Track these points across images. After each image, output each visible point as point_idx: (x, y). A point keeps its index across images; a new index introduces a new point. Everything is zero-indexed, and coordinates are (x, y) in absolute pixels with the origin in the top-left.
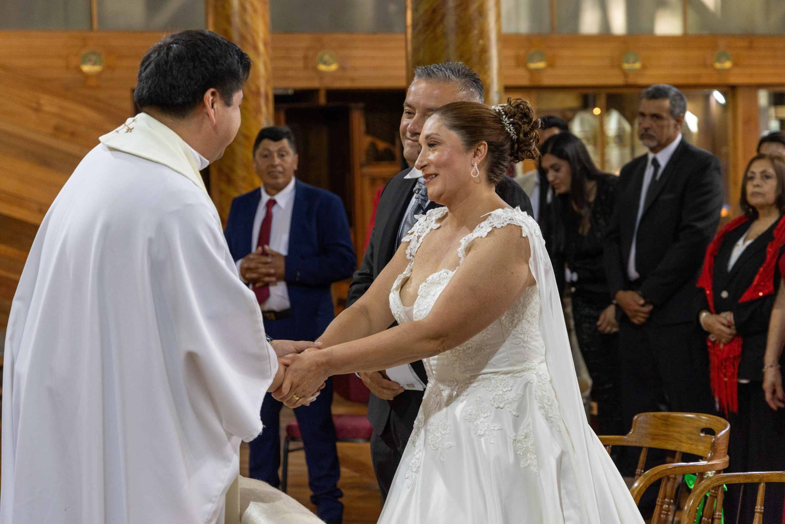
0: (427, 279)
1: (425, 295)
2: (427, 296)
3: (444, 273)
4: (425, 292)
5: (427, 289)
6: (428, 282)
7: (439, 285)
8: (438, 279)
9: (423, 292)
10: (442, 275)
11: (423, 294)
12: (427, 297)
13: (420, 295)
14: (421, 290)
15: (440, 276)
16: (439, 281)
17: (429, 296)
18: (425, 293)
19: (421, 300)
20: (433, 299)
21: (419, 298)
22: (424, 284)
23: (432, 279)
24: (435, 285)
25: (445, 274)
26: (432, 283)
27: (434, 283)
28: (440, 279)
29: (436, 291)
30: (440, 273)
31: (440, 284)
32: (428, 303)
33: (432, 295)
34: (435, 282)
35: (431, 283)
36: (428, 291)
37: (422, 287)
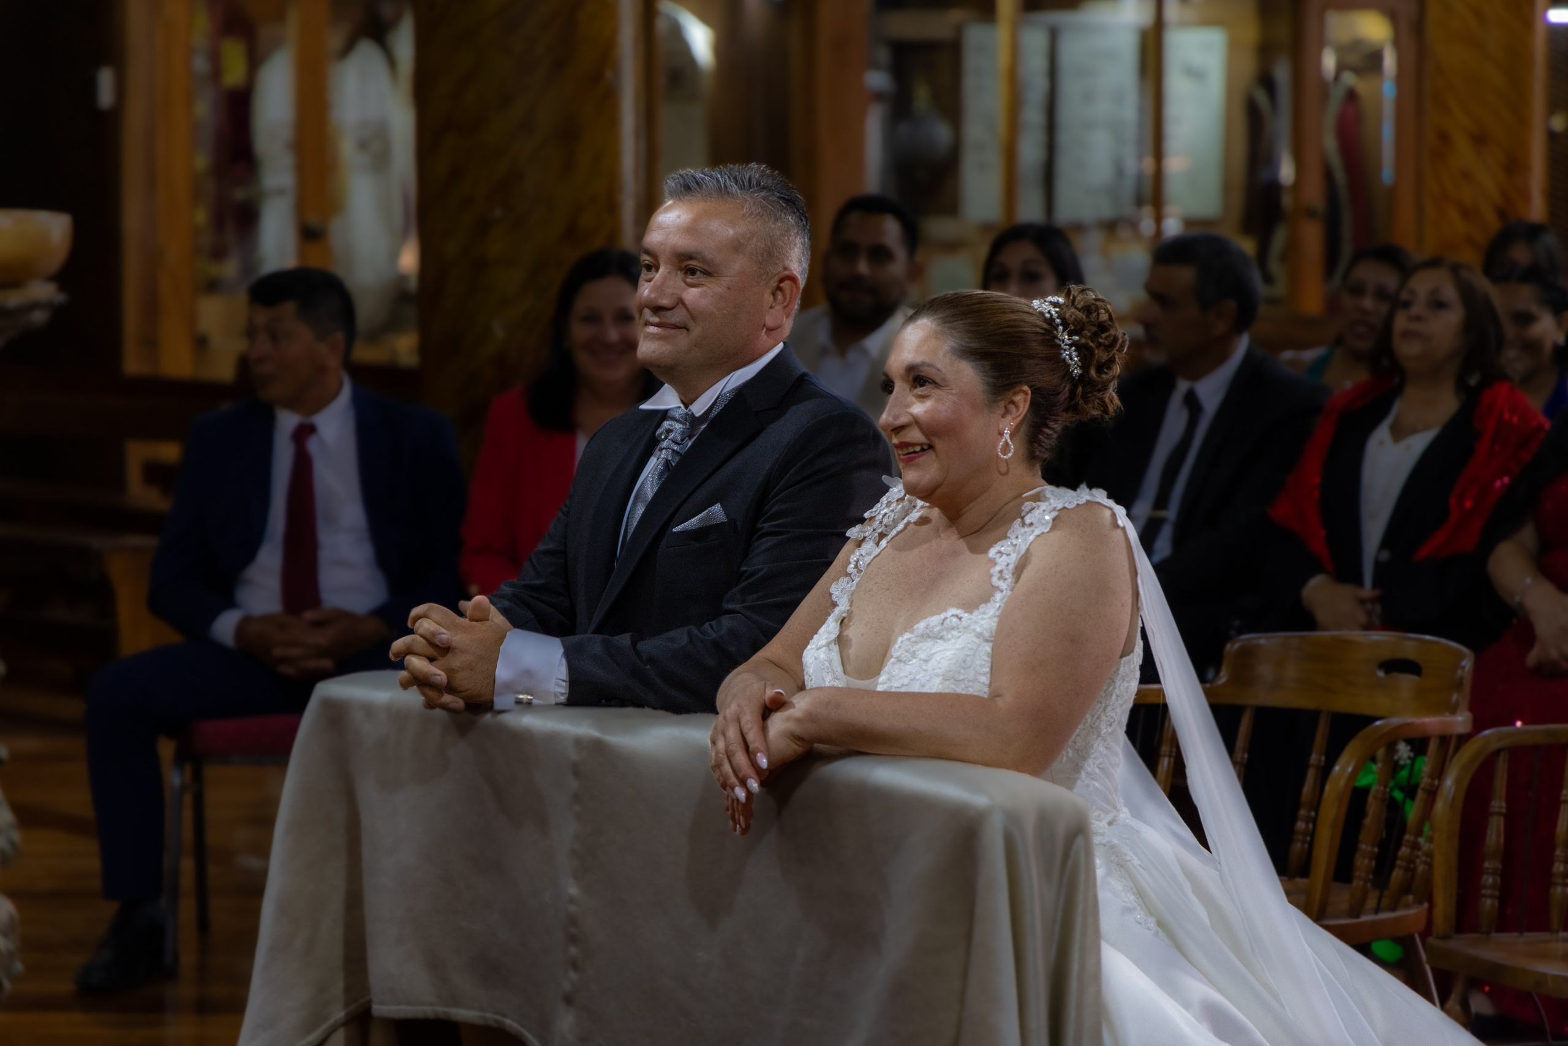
0: (916, 627)
1: (905, 658)
2: (910, 661)
3: (952, 618)
4: (907, 651)
5: (913, 646)
6: (916, 633)
7: (938, 641)
8: (938, 628)
9: (904, 652)
10: (948, 621)
11: (903, 656)
12: (910, 663)
13: (897, 658)
14: (900, 647)
15: (943, 624)
16: (940, 633)
17: (914, 661)
18: (907, 654)
19: (897, 666)
20: (924, 667)
21: (894, 664)
22: (907, 635)
23: (927, 628)
24: (929, 640)
25: (955, 620)
26: (928, 636)
27: (929, 637)
28: (942, 630)
29: (932, 652)
30: (942, 616)
31: (942, 638)
32: (910, 674)
33: (920, 660)
34: (931, 634)
35: (922, 636)
36: (914, 651)
37: (902, 642)
